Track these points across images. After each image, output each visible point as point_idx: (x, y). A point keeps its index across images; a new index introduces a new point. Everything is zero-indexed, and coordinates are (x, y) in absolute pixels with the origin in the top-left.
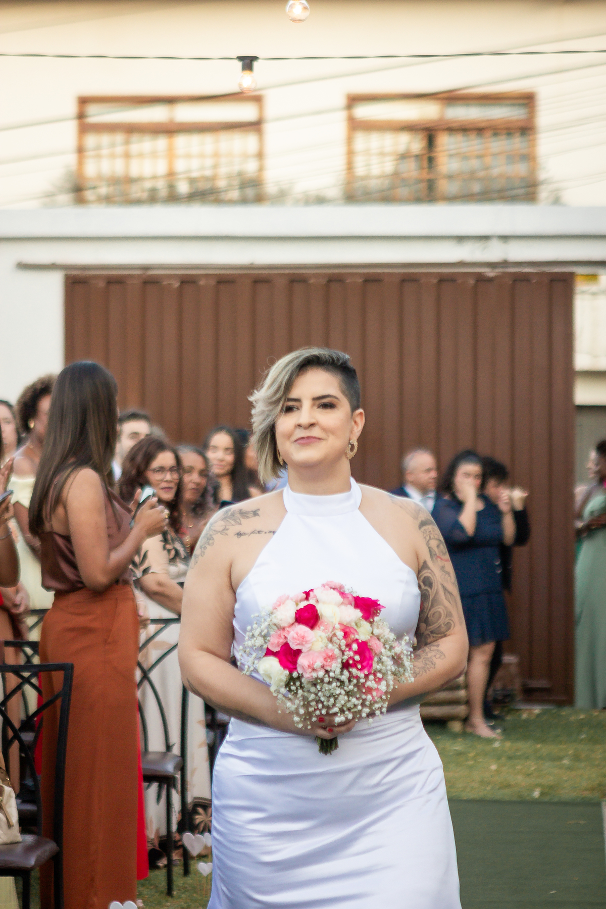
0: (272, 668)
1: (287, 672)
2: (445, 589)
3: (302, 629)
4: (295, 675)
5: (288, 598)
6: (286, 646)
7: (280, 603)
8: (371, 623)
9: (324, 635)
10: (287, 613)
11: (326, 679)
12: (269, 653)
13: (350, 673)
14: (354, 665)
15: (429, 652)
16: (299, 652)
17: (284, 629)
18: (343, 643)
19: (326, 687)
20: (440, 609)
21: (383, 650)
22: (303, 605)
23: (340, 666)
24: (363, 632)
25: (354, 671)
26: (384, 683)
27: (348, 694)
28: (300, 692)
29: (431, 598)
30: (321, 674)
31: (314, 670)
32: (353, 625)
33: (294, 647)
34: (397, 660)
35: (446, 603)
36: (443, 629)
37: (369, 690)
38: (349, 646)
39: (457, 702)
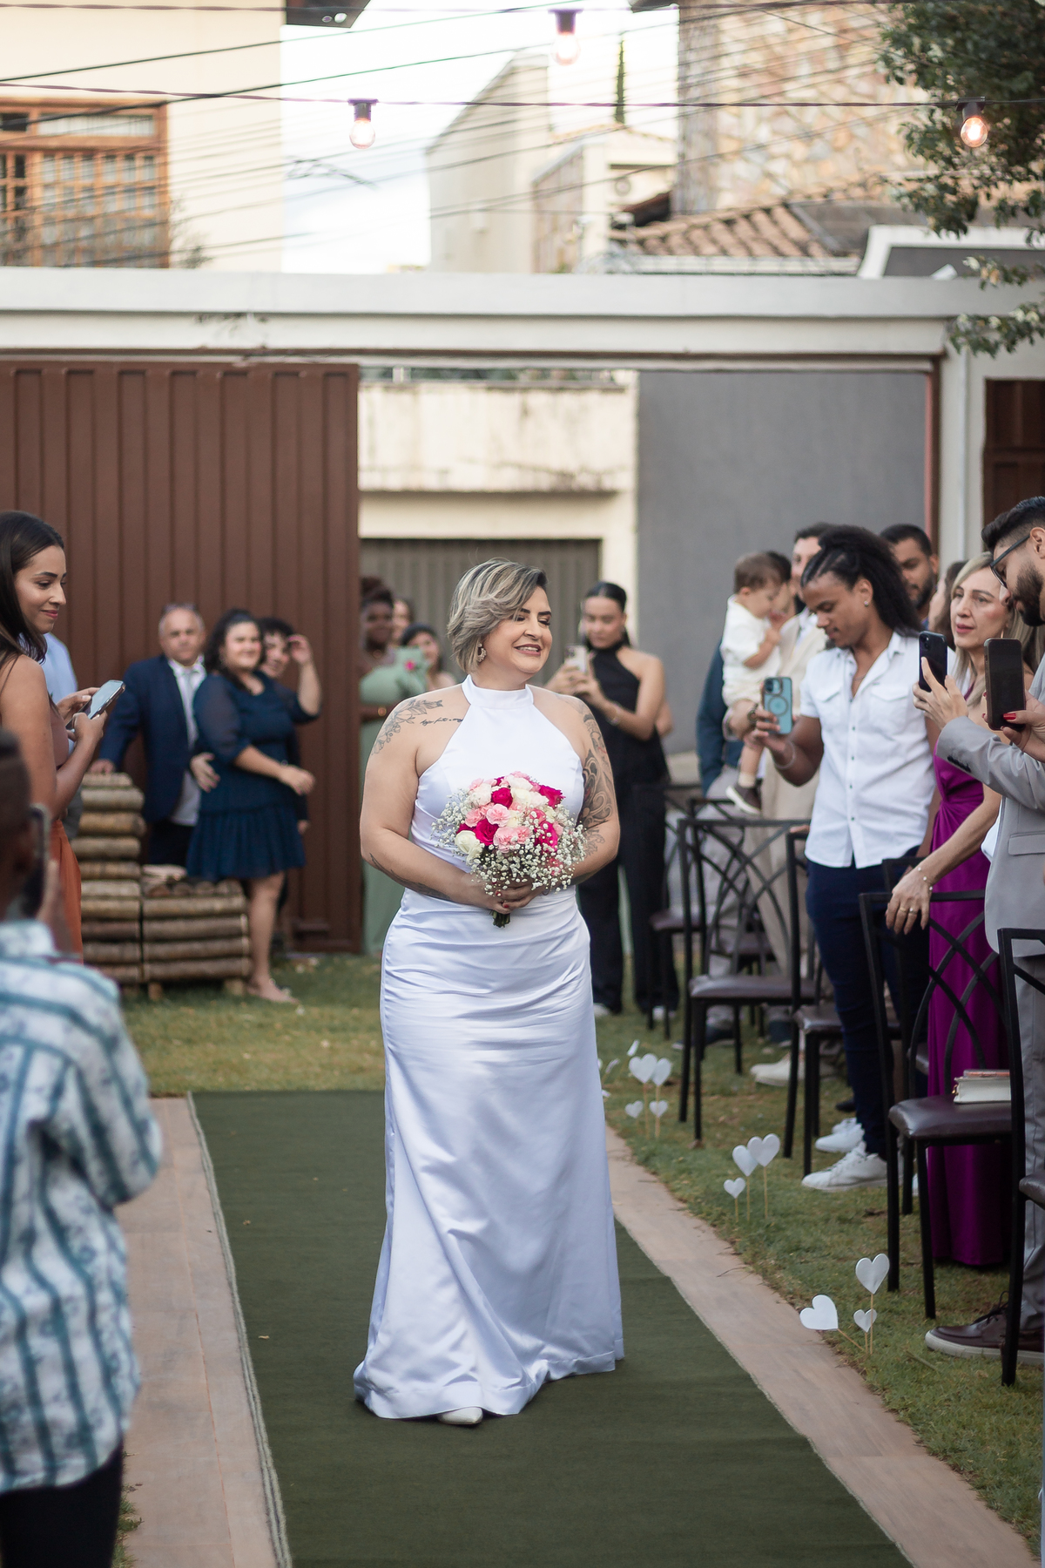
0: (469, 841)
1: (482, 843)
2: (606, 777)
3: (500, 807)
4: (491, 848)
6: (485, 822)
7: (478, 785)
8: (554, 806)
9: (516, 813)
10: (485, 794)
11: (522, 852)
12: (468, 828)
15: (591, 837)
16: (495, 827)
17: (480, 807)
20: (602, 794)
22: (497, 788)
24: (550, 815)
29: (596, 783)
31: (509, 843)
32: (542, 809)
33: (492, 822)
35: (607, 789)
36: (604, 814)
39: (238, 955)
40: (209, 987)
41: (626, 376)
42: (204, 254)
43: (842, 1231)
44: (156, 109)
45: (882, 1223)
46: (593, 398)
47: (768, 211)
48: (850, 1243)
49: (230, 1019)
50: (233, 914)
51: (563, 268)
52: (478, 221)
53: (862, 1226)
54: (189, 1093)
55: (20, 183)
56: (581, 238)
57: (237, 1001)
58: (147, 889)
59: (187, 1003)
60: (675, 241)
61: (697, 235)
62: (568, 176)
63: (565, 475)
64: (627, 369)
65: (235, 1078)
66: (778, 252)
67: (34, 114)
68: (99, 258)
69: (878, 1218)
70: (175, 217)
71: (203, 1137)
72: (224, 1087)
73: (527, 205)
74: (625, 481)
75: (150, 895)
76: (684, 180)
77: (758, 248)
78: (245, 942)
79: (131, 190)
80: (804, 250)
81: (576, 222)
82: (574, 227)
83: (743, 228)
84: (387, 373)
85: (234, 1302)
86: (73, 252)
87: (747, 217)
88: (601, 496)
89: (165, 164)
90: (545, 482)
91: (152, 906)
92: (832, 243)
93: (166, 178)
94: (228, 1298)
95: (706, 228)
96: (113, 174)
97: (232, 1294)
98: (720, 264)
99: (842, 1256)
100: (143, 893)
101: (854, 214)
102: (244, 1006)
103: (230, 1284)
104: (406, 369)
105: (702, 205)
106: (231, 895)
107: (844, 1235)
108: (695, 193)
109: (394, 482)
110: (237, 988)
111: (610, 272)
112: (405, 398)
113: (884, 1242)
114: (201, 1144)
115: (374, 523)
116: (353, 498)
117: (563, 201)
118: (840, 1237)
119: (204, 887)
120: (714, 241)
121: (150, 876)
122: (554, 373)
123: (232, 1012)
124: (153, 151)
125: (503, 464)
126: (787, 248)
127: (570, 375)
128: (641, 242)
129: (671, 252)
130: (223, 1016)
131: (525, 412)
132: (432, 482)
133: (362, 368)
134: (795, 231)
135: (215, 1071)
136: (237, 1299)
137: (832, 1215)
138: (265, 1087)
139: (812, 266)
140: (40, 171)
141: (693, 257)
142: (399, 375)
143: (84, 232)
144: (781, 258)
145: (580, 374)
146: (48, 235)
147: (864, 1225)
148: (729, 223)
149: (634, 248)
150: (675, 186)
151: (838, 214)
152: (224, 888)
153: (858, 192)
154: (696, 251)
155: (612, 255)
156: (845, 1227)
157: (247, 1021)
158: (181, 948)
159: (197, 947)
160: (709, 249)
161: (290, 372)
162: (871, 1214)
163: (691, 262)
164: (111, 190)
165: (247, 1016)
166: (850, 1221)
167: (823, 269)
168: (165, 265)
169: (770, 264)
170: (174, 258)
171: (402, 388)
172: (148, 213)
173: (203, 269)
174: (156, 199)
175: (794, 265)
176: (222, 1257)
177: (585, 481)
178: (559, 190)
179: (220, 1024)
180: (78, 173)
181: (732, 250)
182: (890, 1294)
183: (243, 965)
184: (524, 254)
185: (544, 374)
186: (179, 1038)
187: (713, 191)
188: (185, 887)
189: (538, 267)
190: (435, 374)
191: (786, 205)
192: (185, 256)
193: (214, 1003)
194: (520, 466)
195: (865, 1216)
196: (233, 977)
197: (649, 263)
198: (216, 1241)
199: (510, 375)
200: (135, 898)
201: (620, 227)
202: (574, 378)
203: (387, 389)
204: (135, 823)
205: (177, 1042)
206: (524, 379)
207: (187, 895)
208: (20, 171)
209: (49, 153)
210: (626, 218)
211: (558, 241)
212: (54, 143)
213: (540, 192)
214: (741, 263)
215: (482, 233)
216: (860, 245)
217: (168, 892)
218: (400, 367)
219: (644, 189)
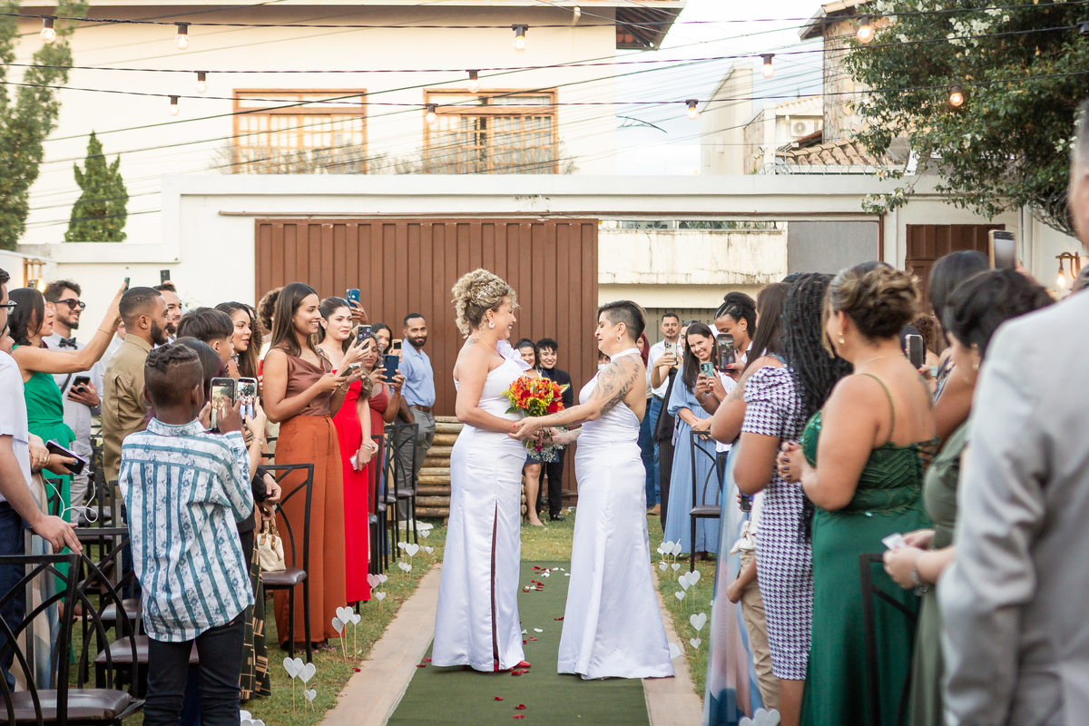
41: (783, 226)
42: (575, 166)
44: (550, 93)
46: (764, 237)
51: (755, 172)
55: (483, 131)
56: (762, 156)
60: (813, 157)
61: (825, 154)
62: (758, 125)
63: (750, 276)
64: (783, 221)
66: (866, 161)
67: (490, 96)
68: (521, 168)
70: (561, 147)
76: (828, 123)
77: (855, 160)
79: (539, 134)
81: (760, 148)
82: (760, 151)
83: (850, 150)
87: (853, 144)
89: (556, 121)
90: (740, 279)
92: (895, 157)
93: (555, 127)
95: (831, 150)
96: (533, 124)
98: (834, 168)
104: (676, 222)
108: (832, 131)
111: (776, 173)
117: (755, 137)
120: (833, 157)
124: (550, 115)
125: (719, 271)
126: (871, 159)
128: (795, 158)
129: (808, 162)
131: (729, 244)
132: (682, 281)
140: (493, 125)
143: (515, 156)
145: (760, 224)
146: (497, 158)
148: (843, 147)
149: (790, 161)
150: (823, 127)
154: (824, 162)
160: (830, 160)
164: (528, 133)
168: (555, 172)
169: (862, 168)
170: (560, 168)
172: (548, 146)
173: (575, 173)
174: (551, 139)
177: (761, 279)
180: (512, 126)
181: (842, 162)
184: (739, 165)
185: (747, 224)
187: (841, 130)
189: (744, 171)
190: (694, 225)
192: (565, 168)
194: (728, 272)
197: (797, 169)
206: (737, 227)
208: (483, 125)
209: (497, 116)
211: (753, 158)
212: (499, 111)
214: (845, 168)
216: (907, 158)
218: (674, 222)
219: (810, 129)
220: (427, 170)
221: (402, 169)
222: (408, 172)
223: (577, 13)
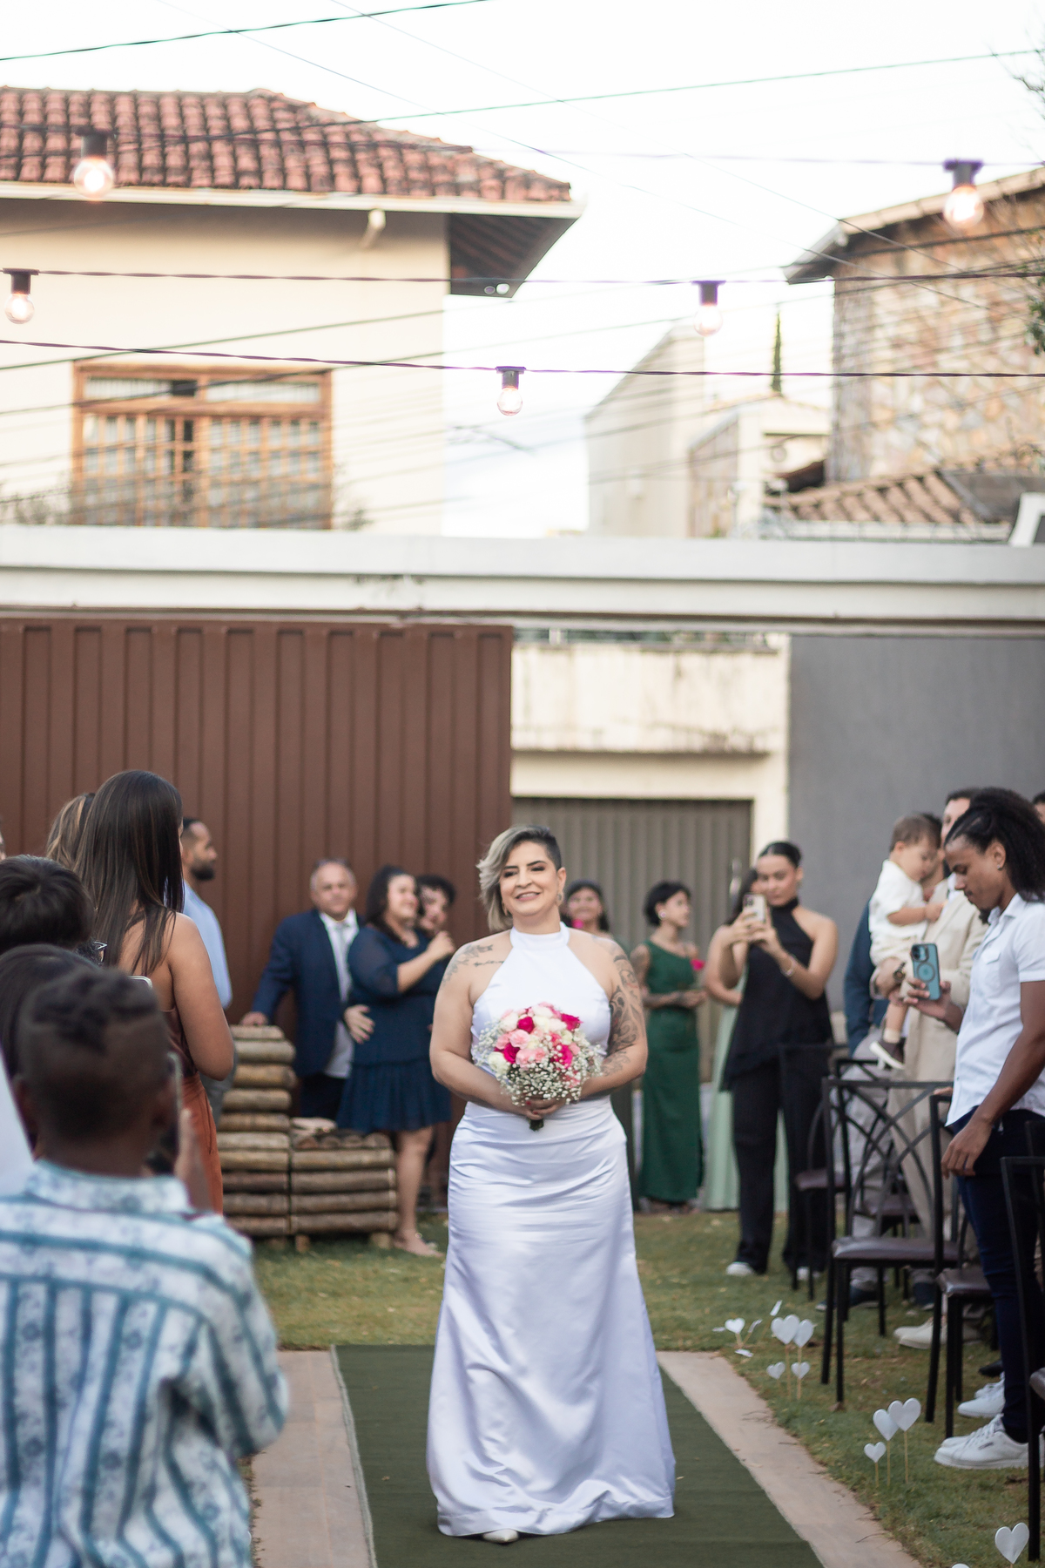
0: (499, 1061)
1: (509, 1064)
2: (633, 1008)
3: (522, 1033)
4: (514, 1066)
5: (512, 1011)
6: (509, 1046)
7: (507, 1014)
8: (573, 1032)
9: (537, 1038)
11: (537, 1069)
12: (497, 1050)
13: (555, 1065)
14: (558, 1060)
15: (618, 1058)
16: (518, 1049)
17: (509, 1033)
18: (551, 1045)
19: (537, 1075)
21: (580, 1053)
23: (548, 1060)
24: (568, 1038)
25: (557, 1064)
26: (579, 1074)
27: (552, 1081)
28: (518, 1079)
30: (533, 1065)
31: (529, 1063)
32: (559, 1033)
33: (515, 1045)
34: (590, 1061)
35: (633, 1019)
36: (631, 1039)
37: (569, 1078)
38: (555, 1047)
39: (384, 1208)
40: (357, 1239)
41: (779, 639)
42: (366, 517)
43: (983, 1498)
44: (321, 376)
45: (1023, 1490)
46: (746, 661)
47: (920, 479)
48: (991, 1510)
49: (376, 1272)
50: (381, 1167)
51: (718, 533)
52: (635, 486)
53: (1002, 1494)
54: (333, 1346)
55: (189, 447)
56: (735, 505)
57: (383, 1254)
58: (296, 1141)
59: (334, 1257)
60: (828, 507)
61: (850, 502)
62: (724, 443)
63: (717, 737)
64: (780, 632)
65: (378, 1331)
66: (929, 518)
67: (203, 380)
68: (262, 520)
69: (1019, 1486)
70: (338, 480)
71: (345, 1391)
72: (368, 1342)
73: (682, 472)
74: (777, 742)
75: (298, 1147)
76: (838, 446)
77: (909, 515)
78: (392, 1195)
79: (296, 454)
80: (956, 517)
81: (731, 488)
82: (729, 494)
83: (895, 496)
84: (544, 635)
85: (370, 1559)
86: (239, 514)
87: (900, 485)
88: (753, 757)
89: (329, 429)
90: (697, 743)
91: (300, 1158)
92: (983, 510)
93: (329, 442)
94: (365, 1555)
95: (859, 495)
96: (279, 438)
97: (369, 1551)
98: (872, 530)
99: (982, 1523)
100: (292, 1146)
101: (1005, 483)
102: (390, 1259)
103: (367, 1541)
104: (562, 631)
105: (856, 472)
106: (380, 1148)
107: (985, 1502)
108: (848, 461)
109: (549, 741)
110: (383, 1241)
111: (764, 537)
112: (560, 659)
113: (1025, 1510)
114: (342, 1398)
115: (526, 781)
116: (505, 755)
117: (718, 468)
118: (981, 1504)
119: (352, 1140)
120: (867, 508)
121: (300, 1128)
122: (708, 637)
123: (377, 1265)
124: (317, 417)
125: (655, 725)
126: (938, 514)
127: (724, 637)
128: (795, 509)
129: (823, 518)
130: (369, 1269)
131: (679, 673)
132: (586, 742)
133: (519, 630)
134: (947, 498)
135: (359, 1324)
136: (374, 1556)
137: (974, 1481)
138: (408, 1342)
139: (963, 533)
140: (207, 434)
141: (846, 522)
142: (556, 637)
143: (250, 494)
144: (932, 524)
145: (732, 637)
146: (214, 497)
147: (1006, 1492)
148: (882, 491)
149: (787, 514)
150: (829, 454)
151: (990, 482)
152: (372, 1141)
153: (1010, 461)
154: (849, 517)
155: (765, 521)
156: (987, 1494)
157: (393, 1274)
158: (329, 1201)
159: (344, 1199)
160: (861, 515)
161: (445, 633)
162: (1012, 1481)
163: (843, 528)
164: (276, 454)
165: (393, 1269)
166: (991, 1488)
167: (975, 536)
168: (327, 527)
169: (921, 530)
170: (337, 521)
171: (557, 649)
172: (312, 477)
173: (365, 532)
174: (319, 464)
175: (946, 532)
176: (360, 1513)
177: (737, 742)
178: (715, 457)
179: (366, 1278)
180: (244, 438)
181: (884, 516)
182: (1031, 1564)
183: (389, 1219)
184: (679, 519)
185: (698, 636)
186: (324, 1291)
187: (866, 459)
188: (334, 1139)
189: (693, 531)
190: (591, 636)
191: (938, 474)
192: (346, 519)
193: (360, 1256)
194: (674, 728)
195: (1006, 1483)
196: (379, 1230)
197: (802, 529)
198: (354, 1496)
199: (664, 637)
200: (284, 1150)
201: (774, 493)
202: (727, 640)
203: (543, 649)
204: (286, 1076)
205: (323, 1295)
206: (677, 641)
207: (336, 1148)
208: (189, 436)
209: (217, 418)
210: (780, 485)
211: (712, 507)
212: (221, 409)
213: (694, 459)
214: (893, 529)
215: (639, 499)
216: (1011, 513)
217: (316, 1145)
218: (556, 629)
219: (800, 457)
220: (79, 516)
221: (28, 514)
222: (40, 519)
223: (377, 220)
